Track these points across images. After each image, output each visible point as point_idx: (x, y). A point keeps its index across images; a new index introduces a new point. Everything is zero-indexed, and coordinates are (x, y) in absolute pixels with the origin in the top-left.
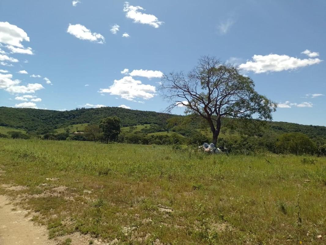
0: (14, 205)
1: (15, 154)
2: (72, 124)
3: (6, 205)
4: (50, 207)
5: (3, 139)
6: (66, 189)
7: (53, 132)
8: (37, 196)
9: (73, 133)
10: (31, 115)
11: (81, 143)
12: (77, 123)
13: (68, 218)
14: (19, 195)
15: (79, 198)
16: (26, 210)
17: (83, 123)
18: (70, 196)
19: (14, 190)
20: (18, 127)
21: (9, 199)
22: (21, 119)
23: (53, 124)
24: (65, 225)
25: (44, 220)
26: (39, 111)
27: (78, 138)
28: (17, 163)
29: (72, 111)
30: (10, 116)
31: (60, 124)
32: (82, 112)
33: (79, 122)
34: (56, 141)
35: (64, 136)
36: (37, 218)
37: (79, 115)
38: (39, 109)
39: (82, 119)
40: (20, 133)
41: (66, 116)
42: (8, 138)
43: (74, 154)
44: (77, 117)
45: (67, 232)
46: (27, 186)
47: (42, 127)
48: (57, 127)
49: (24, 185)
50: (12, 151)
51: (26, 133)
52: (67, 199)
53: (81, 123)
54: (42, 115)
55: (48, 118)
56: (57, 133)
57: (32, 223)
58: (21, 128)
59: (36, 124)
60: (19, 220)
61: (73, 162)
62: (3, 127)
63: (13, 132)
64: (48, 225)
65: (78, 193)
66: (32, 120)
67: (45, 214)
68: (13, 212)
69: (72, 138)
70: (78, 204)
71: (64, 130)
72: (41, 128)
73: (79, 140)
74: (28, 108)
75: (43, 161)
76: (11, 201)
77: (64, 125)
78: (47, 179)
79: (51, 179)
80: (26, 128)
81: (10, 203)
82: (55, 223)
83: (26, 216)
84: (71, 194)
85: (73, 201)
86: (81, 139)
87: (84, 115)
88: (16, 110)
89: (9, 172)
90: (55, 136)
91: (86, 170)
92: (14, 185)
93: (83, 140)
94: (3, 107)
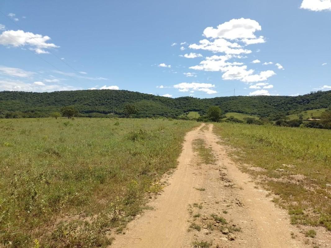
0: (255, 183)
1: (252, 138)
2: (305, 109)
3: (249, 182)
4: (289, 193)
5: (241, 124)
6: (305, 178)
7: (285, 119)
8: (275, 180)
9: (307, 120)
10: (263, 102)
11: (318, 131)
12: (312, 109)
13: (310, 209)
14: (259, 176)
15: (321, 191)
16: (267, 190)
17: (319, 108)
18: (310, 187)
19: (254, 171)
20: (252, 114)
21: (251, 178)
22: (254, 106)
23: (285, 111)
24: (307, 216)
25: (284, 204)
26: (271, 98)
27: (312, 125)
28: (255, 147)
29: (305, 95)
30: (245, 104)
31: (292, 110)
32: (317, 96)
33: (314, 108)
34: (289, 128)
35: (297, 123)
36: (278, 200)
37: (314, 99)
38: (271, 96)
39: (317, 104)
40: (254, 119)
41: (299, 101)
42: (244, 123)
43: (311, 143)
44: (312, 102)
45: (310, 223)
46: (265, 169)
47: (274, 113)
48: (290, 113)
49: (262, 167)
50: (249, 135)
51: (259, 120)
52: (307, 189)
53: (316, 108)
54: (274, 102)
55: (280, 104)
56: (290, 119)
57: (273, 204)
58: (255, 115)
59: (269, 111)
60: (261, 198)
61: (311, 151)
62: (240, 114)
63: (248, 118)
64: (289, 210)
65: (320, 185)
66: (264, 107)
67: (285, 198)
68: (256, 190)
69: (306, 125)
70: (320, 197)
71: (296, 116)
72: (273, 115)
73: (315, 128)
74: (261, 96)
75: (278, 147)
76: (253, 180)
77: (297, 111)
78: (284, 165)
79: (288, 166)
80: (259, 114)
81: (252, 181)
82: (297, 210)
83: (267, 196)
84: (312, 185)
85: (314, 193)
86: (317, 126)
87: (321, 99)
88: (251, 98)
89: (249, 154)
90: (288, 123)
91: (327, 162)
92: (254, 166)
93: (319, 128)
94: (240, 96)
